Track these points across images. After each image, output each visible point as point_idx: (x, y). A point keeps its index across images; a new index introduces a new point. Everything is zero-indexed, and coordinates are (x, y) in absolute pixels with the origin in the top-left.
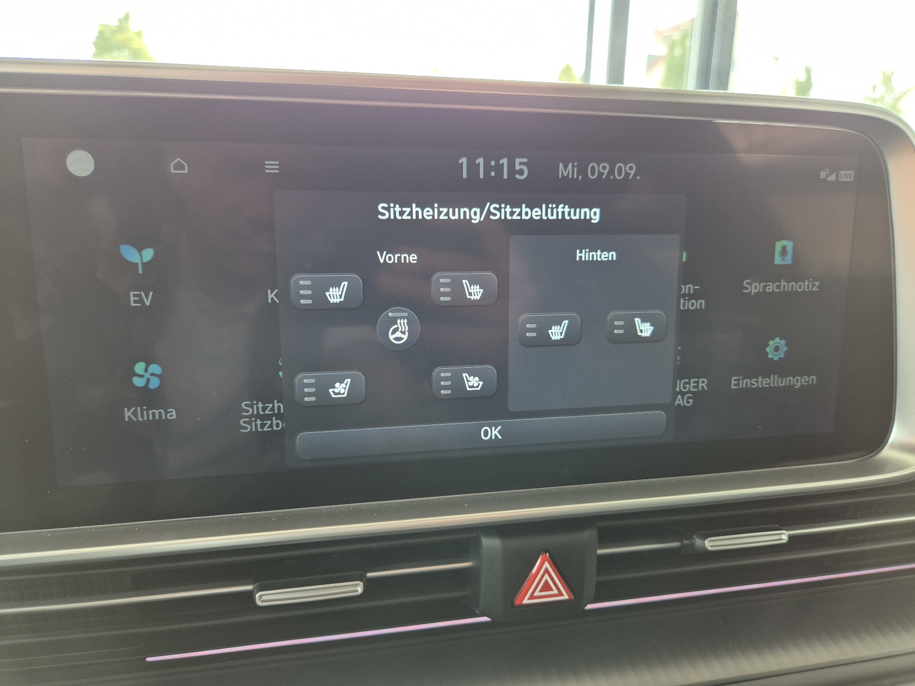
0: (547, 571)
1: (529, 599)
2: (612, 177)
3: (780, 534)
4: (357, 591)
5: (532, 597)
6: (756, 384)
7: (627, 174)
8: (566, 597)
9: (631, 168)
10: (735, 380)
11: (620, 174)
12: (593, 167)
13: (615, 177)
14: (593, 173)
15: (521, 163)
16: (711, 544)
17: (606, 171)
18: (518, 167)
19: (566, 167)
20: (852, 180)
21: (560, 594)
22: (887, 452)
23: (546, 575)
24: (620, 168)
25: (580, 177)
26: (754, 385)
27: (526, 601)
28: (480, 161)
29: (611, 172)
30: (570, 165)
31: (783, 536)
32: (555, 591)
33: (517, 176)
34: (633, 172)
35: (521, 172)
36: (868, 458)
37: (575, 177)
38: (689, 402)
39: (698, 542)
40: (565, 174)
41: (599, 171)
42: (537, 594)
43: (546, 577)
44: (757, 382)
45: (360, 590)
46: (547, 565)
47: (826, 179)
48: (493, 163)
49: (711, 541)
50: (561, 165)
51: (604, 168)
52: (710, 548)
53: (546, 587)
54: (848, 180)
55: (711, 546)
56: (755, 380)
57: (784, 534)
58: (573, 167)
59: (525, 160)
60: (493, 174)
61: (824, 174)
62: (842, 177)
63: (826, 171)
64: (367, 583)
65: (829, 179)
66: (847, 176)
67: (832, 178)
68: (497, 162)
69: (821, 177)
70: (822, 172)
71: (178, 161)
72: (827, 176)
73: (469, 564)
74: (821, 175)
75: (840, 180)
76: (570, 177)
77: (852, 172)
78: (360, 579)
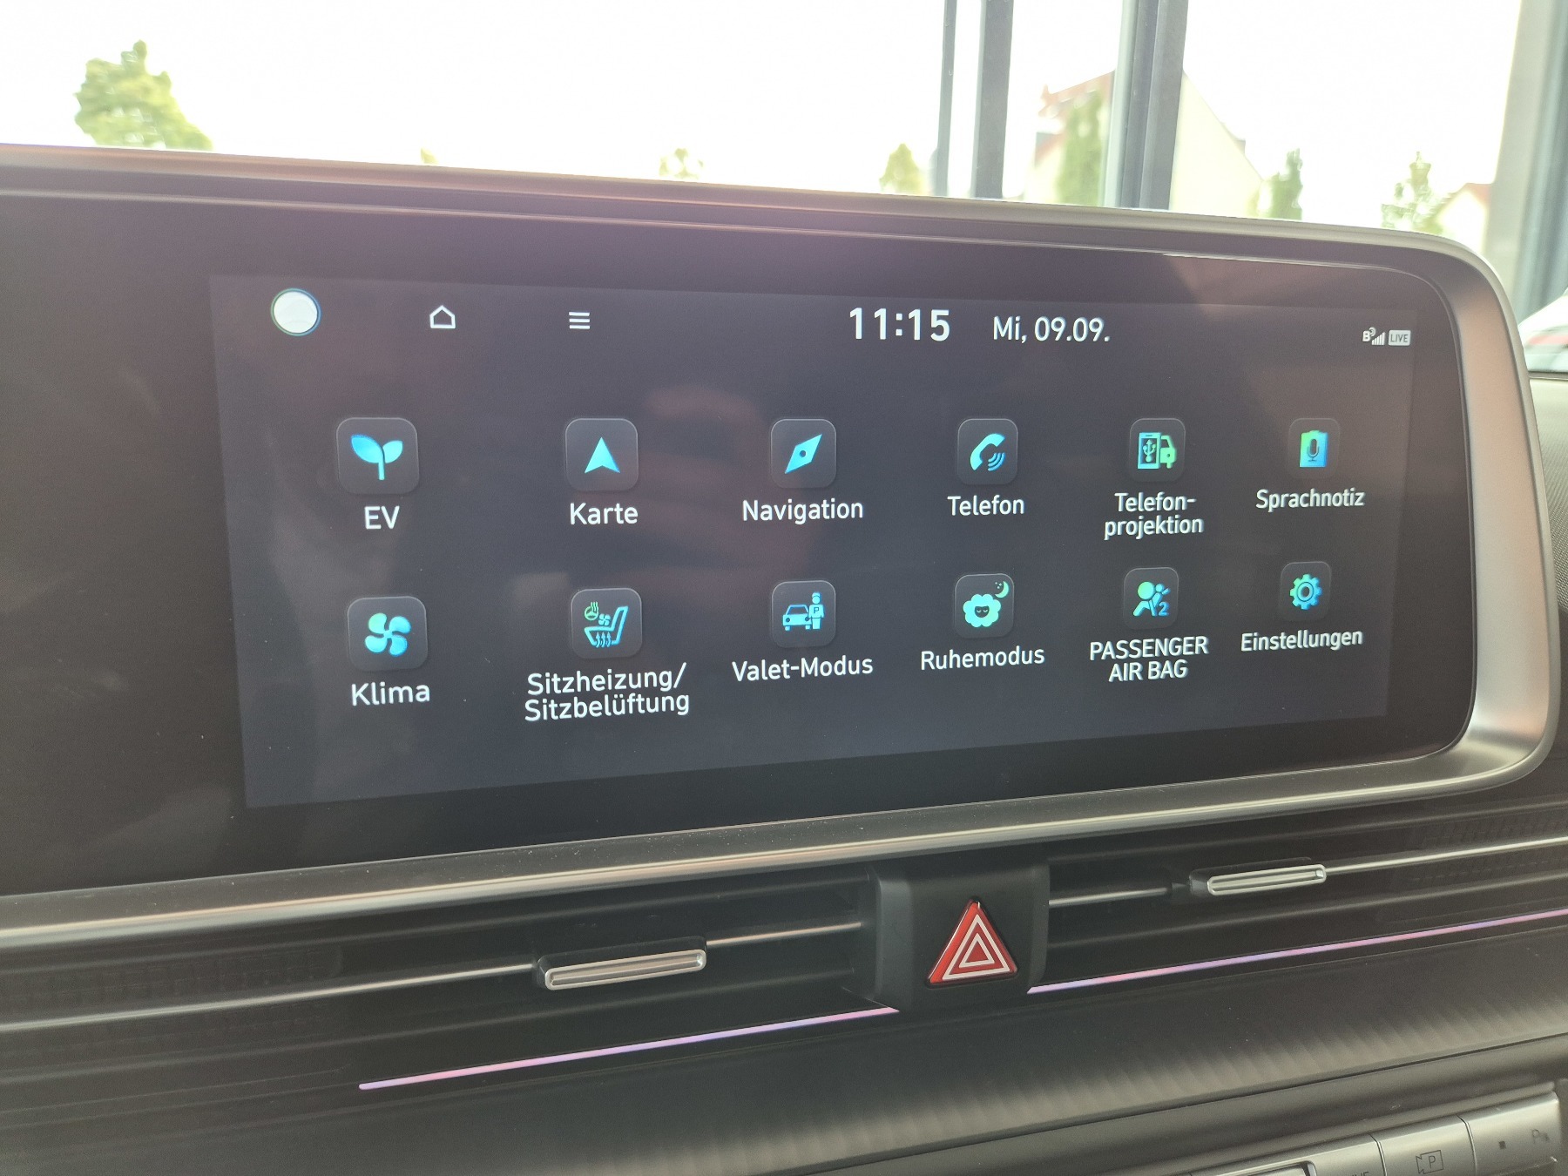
0: (978, 930)
1: (952, 973)
2: (1069, 339)
3: (1315, 870)
4: (695, 964)
5: (956, 970)
6: (1277, 643)
7: (1091, 335)
8: (1006, 969)
9: (1096, 325)
10: (1248, 638)
11: (1080, 334)
12: (1042, 324)
13: (1073, 338)
14: (1042, 333)
15: (939, 317)
16: (1218, 886)
17: (1061, 330)
18: (935, 323)
19: (1003, 324)
20: (1408, 344)
21: (998, 964)
22: (1465, 745)
23: (977, 935)
24: (1081, 325)
25: (1024, 338)
26: (1274, 645)
27: (947, 977)
28: (881, 313)
29: (1068, 331)
30: (1010, 320)
31: (1320, 873)
33: (934, 337)
34: (1098, 331)
35: (939, 330)
36: (1442, 752)
37: (1017, 338)
38: (1181, 672)
39: (1196, 885)
40: (1003, 334)
41: (1051, 330)
42: (963, 964)
43: (978, 938)
44: (1279, 641)
45: (701, 962)
46: (978, 920)
47: (1371, 341)
48: (899, 317)
49: (1215, 882)
50: (996, 320)
51: (1058, 325)
52: (1214, 893)
53: (978, 954)
54: (1402, 343)
55: (1215, 890)
56: (1276, 637)
57: (1320, 869)
58: (1014, 323)
59: (946, 313)
60: (899, 332)
61: (1368, 336)
62: (1394, 339)
63: (1371, 331)
64: (712, 954)
65: (1375, 342)
66: (1400, 338)
67: (1380, 341)
68: (905, 316)
69: (1364, 340)
70: (1365, 332)
71: (442, 311)
72: (1373, 338)
73: (857, 925)
74: (1365, 336)
75: (1390, 343)
76: (1010, 338)
77: (1408, 332)
78: (702, 946)
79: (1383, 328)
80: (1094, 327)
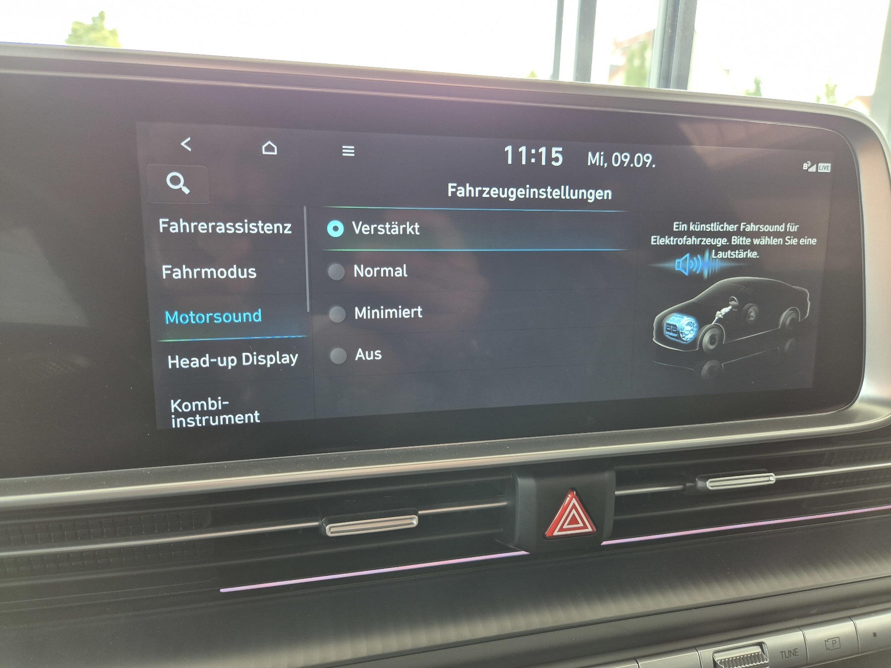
0: (574, 507)
1: (559, 531)
2: (632, 165)
3: (769, 476)
4: (412, 524)
5: (561, 529)
7: (645, 163)
8: (590, 529)
9: (648, 158)
11: (639, 163)
12: (617, 156)
13: (634, 165)
14: (616, 162)
15: (557, 152)
16: (712, 484)
17: (627, 160)
18: (554, 155)
19: (594, 156)
20: (829, 171)
21: (585, 527)
22: (857, 405)
24: (639, 158)
25: (606, 165)
27: (556, 533)
28: (523, 149)
29: (631, 161)
30: (598, 154)
31: (772, 478)
32: (581, 525)
33: (554, 163)
34: (649, 161)
35: (557, 159)
36: (844, 409)
37: (602, 165)
39: (700, 484)
40: (593, 163)
41: (621, 160)
42: (565, 526)
43: (574, 511)
45: (415, 522)
46: (574, 501)
47: (808, 170)
48: (533, 151)
49: (711, 482)
50: (590, 154)
51: (626, 157)
52: (710, 488)
53: (574, 521)
54: (826, 171)
55: (712, 487)
57: (772, 476)
58: (600, 156)
59: (560, 149)
60: (533, 160)
61: (806, 166)
62: (821, 168)
63: (808, 163)
64: (421, 518)
65: (811, 170)
66: (825, 168)
67: (813, 169)
68: (537, 151)
69: (804, 169)
70: (804, 164)
71: (269, 145)
72: (809, 168)
73: (505, 503)
74: (804, 166)
75: (819, 171)
76: (597, 164)
77: (829, 165)
78: (416, 514)
79: (815, 162)
80: (647, 159)
